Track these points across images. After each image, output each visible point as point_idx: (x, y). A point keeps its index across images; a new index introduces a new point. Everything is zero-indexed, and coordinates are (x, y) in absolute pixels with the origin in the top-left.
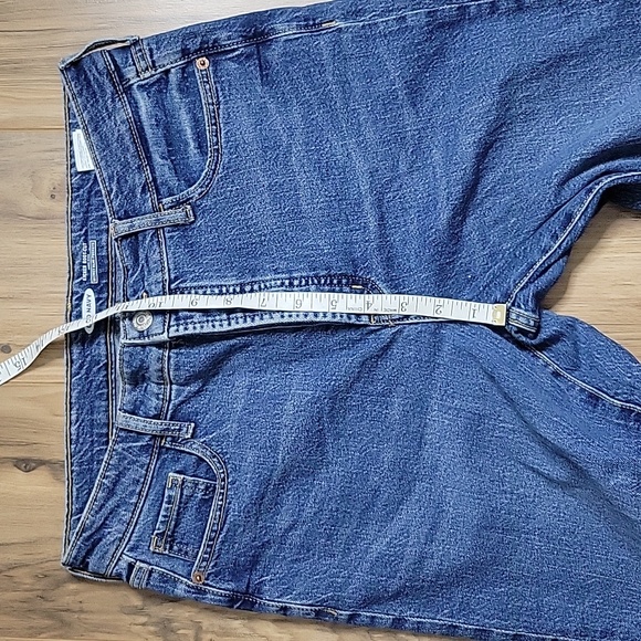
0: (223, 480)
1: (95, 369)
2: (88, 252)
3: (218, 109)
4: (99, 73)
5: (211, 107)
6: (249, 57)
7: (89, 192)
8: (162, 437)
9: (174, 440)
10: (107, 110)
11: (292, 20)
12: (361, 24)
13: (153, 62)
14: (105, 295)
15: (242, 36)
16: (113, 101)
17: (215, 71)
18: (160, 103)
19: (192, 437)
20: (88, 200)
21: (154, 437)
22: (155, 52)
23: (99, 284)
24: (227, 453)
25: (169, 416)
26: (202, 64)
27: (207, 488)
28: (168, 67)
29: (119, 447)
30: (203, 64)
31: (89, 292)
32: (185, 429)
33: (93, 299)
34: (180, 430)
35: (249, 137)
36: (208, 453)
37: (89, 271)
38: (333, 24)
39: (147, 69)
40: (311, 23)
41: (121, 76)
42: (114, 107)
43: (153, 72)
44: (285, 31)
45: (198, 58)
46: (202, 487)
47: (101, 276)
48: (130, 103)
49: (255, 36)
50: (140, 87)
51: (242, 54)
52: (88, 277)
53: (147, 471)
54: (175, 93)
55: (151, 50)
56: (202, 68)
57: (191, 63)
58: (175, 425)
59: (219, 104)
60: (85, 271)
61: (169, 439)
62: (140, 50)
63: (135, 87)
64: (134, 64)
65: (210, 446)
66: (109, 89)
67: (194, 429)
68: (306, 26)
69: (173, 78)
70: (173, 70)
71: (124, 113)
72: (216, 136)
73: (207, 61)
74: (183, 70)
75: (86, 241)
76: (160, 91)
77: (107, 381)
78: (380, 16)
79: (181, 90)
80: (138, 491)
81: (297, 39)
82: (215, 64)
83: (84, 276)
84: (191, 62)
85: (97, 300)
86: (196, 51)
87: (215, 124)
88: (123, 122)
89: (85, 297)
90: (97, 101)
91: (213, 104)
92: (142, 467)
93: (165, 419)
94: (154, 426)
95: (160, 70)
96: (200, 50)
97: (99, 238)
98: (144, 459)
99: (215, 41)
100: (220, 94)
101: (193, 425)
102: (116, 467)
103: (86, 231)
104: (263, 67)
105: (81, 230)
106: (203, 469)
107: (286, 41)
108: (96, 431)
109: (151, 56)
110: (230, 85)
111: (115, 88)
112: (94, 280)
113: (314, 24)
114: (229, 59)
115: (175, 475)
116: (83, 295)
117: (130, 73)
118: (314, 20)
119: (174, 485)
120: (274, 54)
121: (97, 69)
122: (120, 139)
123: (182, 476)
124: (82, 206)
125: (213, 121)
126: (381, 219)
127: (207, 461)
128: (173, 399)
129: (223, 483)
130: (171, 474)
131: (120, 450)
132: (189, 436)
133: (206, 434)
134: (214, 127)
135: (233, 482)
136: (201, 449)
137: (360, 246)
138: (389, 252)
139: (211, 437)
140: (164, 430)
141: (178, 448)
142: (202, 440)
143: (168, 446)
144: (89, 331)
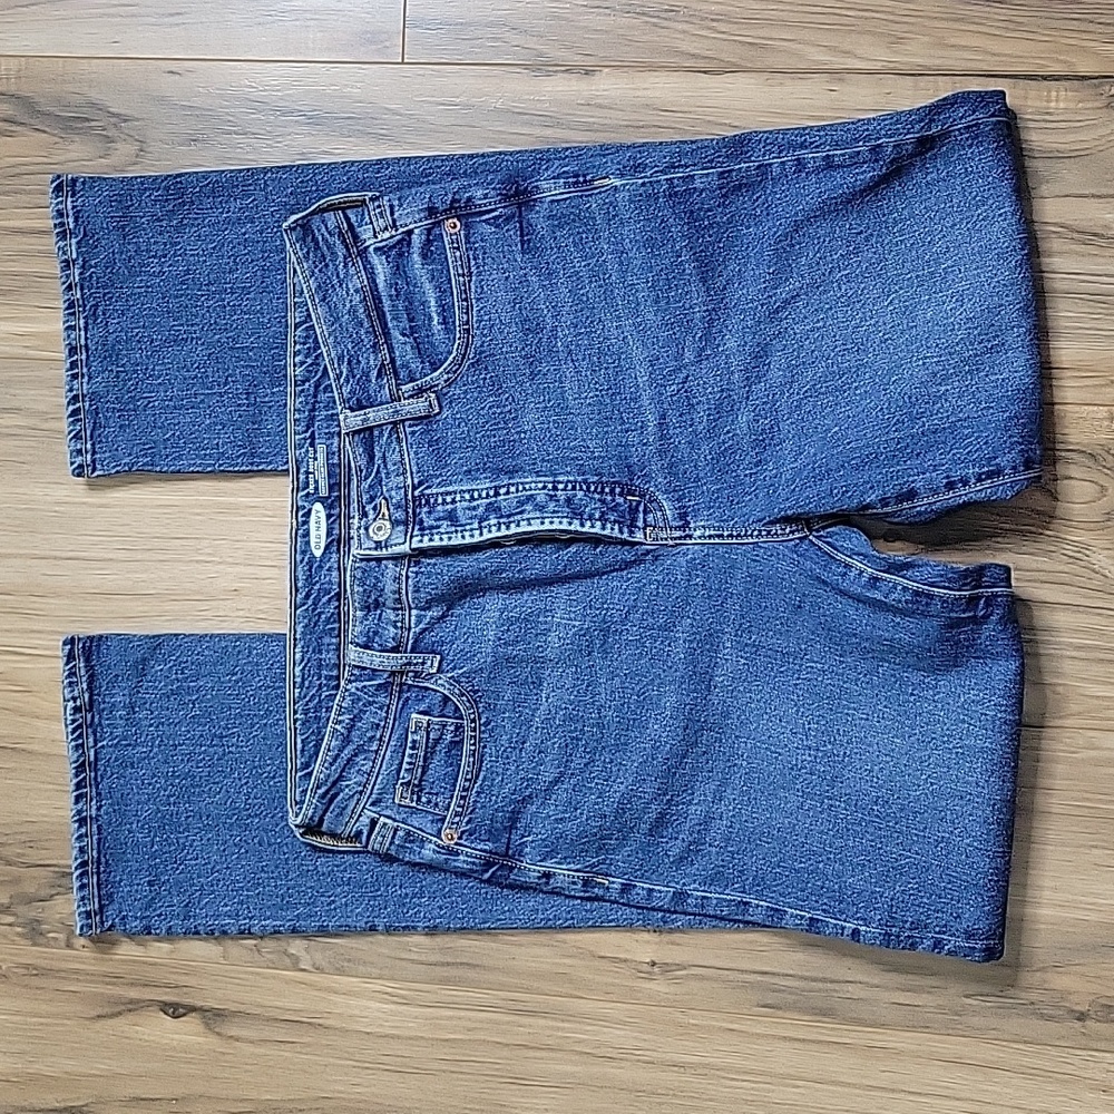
0: (473, 721)
1: (325, 599)
2: (315, 459)
3: (470, 281)
4: (329, 233)
5: (461, 279)
6: (508, 219)
7: (317, 386)
8: (402, 673)
9: (417, 675)
10: (338, 277)
11: (558, 177)
12: (640, 181)
13: (394, 221)
14: (337, 511)
15: (501, 194)
16: (345, 266)
17: (467, 236)
18: (399, 269)
19: (438, 671)
20: (315, 396)
21: (393, 673)
22: (397, 208)
23: (329, 497)
24: (478, 691)
25: (409, 649)
26: (452, 227)
27: (457, 728)
28: (411, 227)
29: (352, 688)
30: (455, 227)
31: (318, 506)
32: (429, 662)
33: (323, 515)
34: (423, 663)
35: (506, 317)
36: (456, 691)
37: (316, 482)
38: (606, 181)
39: (386, 229)
40: (581, 179)
41: (356, 237)
42: (347, 274)
43: (394, 233)
44: (550, 189)
45: (447, 219)
46: (452, 728)
47: (331, 488)
48: (365, 268)
49: (517, 193)
50: (376, 249)
51: (500, 216)
52: (316, 489)
53: (387, 712)
54: (416, 257)
55: (392, 207)
56: (453, 231)
57: (438, 224)
58: (417, 658)
59: (471, 276)
60: (311, 481)
61: (411, 674)
62: (379, 206)
63: (371, 249)
64: (371, 223)
65: (459, 682)
66: (340, 251)
67: (440, 663)
68: (576, 183)
69: (417, 240)
70: (416, 231)
71: (357, 281)
72: (467, 313)
73: (458, 224)
74: (429, 231)
75: (312, 445)
76: (401, 255)
77: (339, 614)
78: (663, 172)
79: (424, 256)
80: (378, 736)
81: (565, 199)
82: (467, 227)
83: (311, 487)
84: (439, 222)
85: (329, 516)
86: (445, 211)
87: (466, 300)
88: (357, 291)
89: (313, 512)
90: (327, 266)
91: (463, 275)
92: (381, 708)
93: (405, 652)
94: (392, 661)
95: (401, 230)
96: (450, 209)
97: (328, 442)
98: (383, 700)
99: (469, 199)
100: (473, 263)
101: (438, 657)
102: (349, 711)
103: (313, 432)
104: (525, 232)
105: (306, 432)
106: (449, 710)
107: (552, 201)
108: (324, 672)
109: (392, 214)
110: (485, 253)
111: (348, 250)
112: (324, 492)
113: (585, 181)
114: (484, 221)
115: (419, 716)
116: (310, 510)
117: (366, 234)
118: (584, 176)
119: (418, 728)
120: (538, 218)
121: (327, 228)
122: (353, 311)
123: (427, 718)
124: (307, 403)
125: (464, 296)
126: (663, 417)
127: (455, 700)
128: (413, 626)
129: (473, 725)
130: (414, 715)
131: (353, 690)
132: (435, 671)
133: (454, 669)
134: (465, 303)
135: (487, 723)
136: (447, 686)
137: (637, 450)
138: (673, 456)
139: (460, 672)
140: (405, 665)
141: (421, 684)
142: (449, 675)
143: (410, 682)
144: (318, 553)
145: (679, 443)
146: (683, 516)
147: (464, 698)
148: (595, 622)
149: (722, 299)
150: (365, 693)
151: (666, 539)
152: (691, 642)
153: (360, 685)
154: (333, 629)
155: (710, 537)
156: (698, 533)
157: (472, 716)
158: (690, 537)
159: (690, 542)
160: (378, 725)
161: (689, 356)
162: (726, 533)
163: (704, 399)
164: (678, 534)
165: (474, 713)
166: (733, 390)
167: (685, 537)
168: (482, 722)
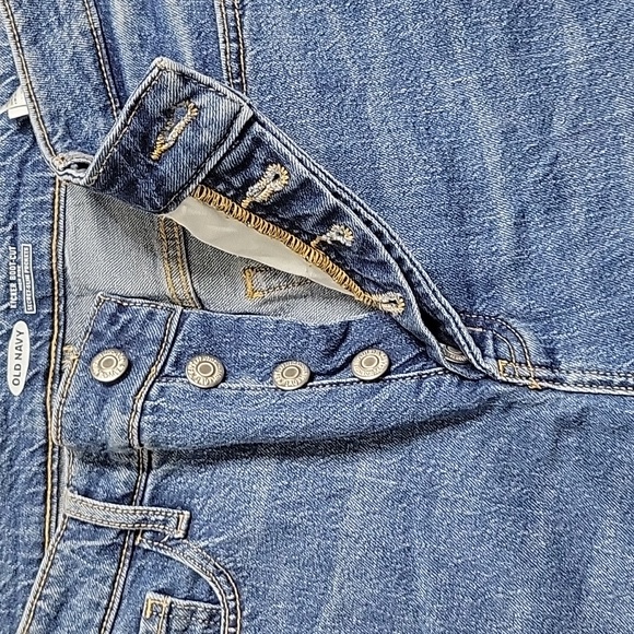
0: (234, 611)
2: (18, 263)
5: (230, 12)
7: (23, 162)
8: (136, 533)
9: (156, 536)
14: (46, 333)
19: (185, 537)
20: (19, 176)
21: (123, 532)
23: (38, 314)
24: (242, 569)
25: (146, 500)
27: (211, 617)
29: (66, 547)
31: (21, 326)
32: (174, 522)
33: (26, 338)
34: (165, 522)
35: (293, 67)
36: (211, 568)
37: (20, 293)
46: (204, 616)
47: (40, 301)
52: (20, 303)
53: (112, 586)
58: (157, 514)
60: (13, 294)
61: (147, 535)
65: (215, 555)
67: (189, 522)
72: (238, 60)
75: (14, 243)
80: (97, 621)
83: (13, 300)
85: (34, 340)
87: (236, 40)
89: (14, 333)
92: (103, 580)
93: (141, 504)
94: (123, 516)
97: (36, 240)
98: (107, 567)
101: (187, 513)
102: (60, 581)
103: (15, 228)
105: (5, 225)
106: (199, 591)
108: (22, 555)
112: (30, 309)
115: (157, 596)
116: (10, 332)
119: (155, 614)
123: (169, 599)
124: (8, 186)
125: (233, 35)
126: (522, 213)
127: (208, 579)
128: (154, 466)
129: (232, 617)
130: (150, 595)
131: (67, 552)
132: (181, 535)
133: (209, 534)
134: (235, 45)
135: (252, 617)
136: (198, 560)
137: (481, 262)
138: (535, 271)
139: (217, 540)
140: (140, 522)
141: (162, 552)
142: (202, 544)
143: (146, 546)
144: (17, 391)
145: (544, 250)
146: (550, 353)
147: (221, 578)
148: (416, 484)
149: (611, 44)
150: (84, 557)
151: (527, 378)
152: (556, 523)
153: (76, 545)
154: (36, 493)
155: (591, 384)
156: (572, 377)
157: (232, 604)
158: (561, 381)
159: (562, 388)
160: (98, 604)
161: (560, 126)
162: (617, 380)
163: (580, 189)
164: (544, 373)
165: (234, 600)
166: (623, 177)
167: (554, 381)
168: (245, 613)
